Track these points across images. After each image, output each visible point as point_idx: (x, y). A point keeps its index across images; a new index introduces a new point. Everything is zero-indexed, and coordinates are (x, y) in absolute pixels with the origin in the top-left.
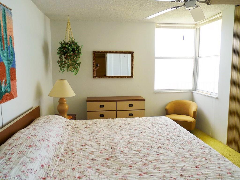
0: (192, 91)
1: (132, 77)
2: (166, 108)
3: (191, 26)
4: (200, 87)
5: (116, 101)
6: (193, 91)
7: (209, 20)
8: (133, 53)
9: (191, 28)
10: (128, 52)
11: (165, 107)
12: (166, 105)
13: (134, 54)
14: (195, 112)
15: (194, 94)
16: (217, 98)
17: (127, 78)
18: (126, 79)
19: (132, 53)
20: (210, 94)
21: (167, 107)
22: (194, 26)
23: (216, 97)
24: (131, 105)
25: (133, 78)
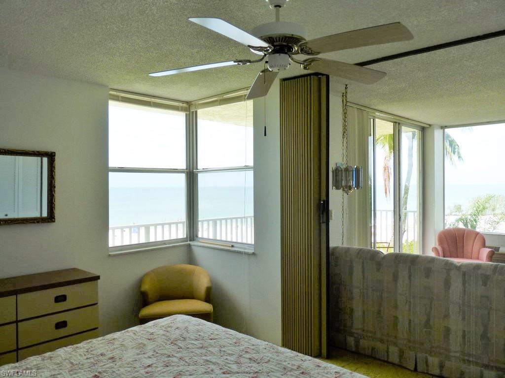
0: (189, 242)
1: (51, 218)
2: (143, 289)
3: (181, 104)
4: (204, 232)
5: (15, 293)
6: (192, 243)
7: (221, 98)
8: (55, 155)
9: (180, 109)
10: (38, 152)
11: (140, 287)
12: (141, 282)
13: (57, 158)
14: (209, 290)
15: (195, 249)
16: (254, 254)
17: (38, 222)
18: (33, 225)
19: (51, 156)
20: (232, 246)
21: (146, 287)
22: (185, 105)
23: (251, 251)
24: (61, 299)
25: (54, 222)
